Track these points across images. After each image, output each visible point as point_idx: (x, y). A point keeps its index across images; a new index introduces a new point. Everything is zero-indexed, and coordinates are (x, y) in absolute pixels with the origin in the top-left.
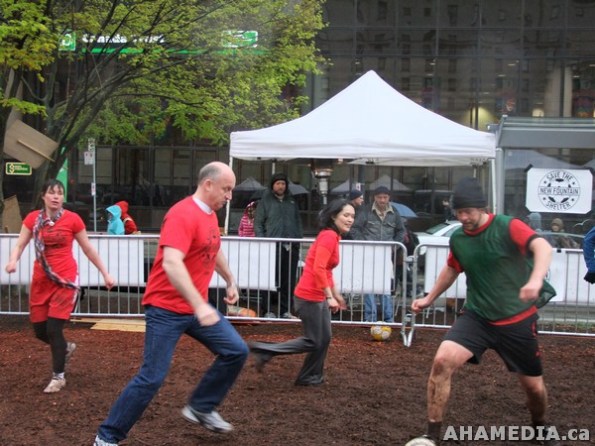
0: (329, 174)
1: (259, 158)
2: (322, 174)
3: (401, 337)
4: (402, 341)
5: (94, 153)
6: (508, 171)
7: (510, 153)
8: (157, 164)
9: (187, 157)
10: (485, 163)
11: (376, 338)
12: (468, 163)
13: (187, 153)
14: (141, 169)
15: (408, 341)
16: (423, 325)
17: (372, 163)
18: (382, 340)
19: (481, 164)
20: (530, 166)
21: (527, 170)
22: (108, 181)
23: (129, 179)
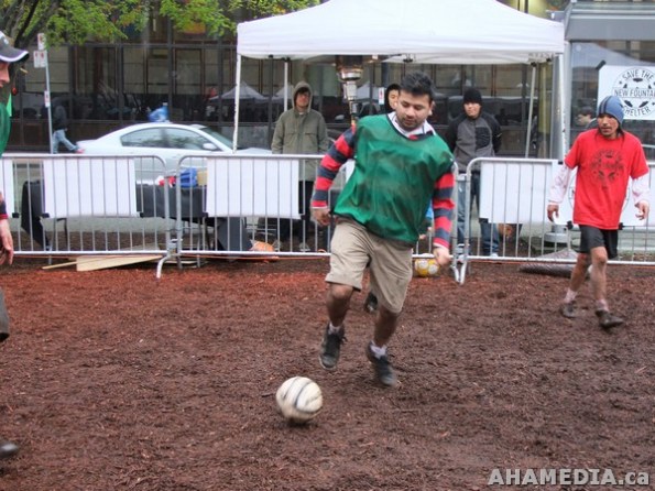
0: (358, 75)
1: (271, 56)
2: (350, 75)
3: (451, 271)
4: (453, 277)
5: (45, 53)
6: (575, 71)
7: (578, 47)
8: (126, 67)
9: (163, 57)
10: (548, 60)
11: (422, 273)
12: (525, 60)
13: (165, 52)
14: (105, 73)
15: (460, 276)
16: (478, 257)
17: (411, 61)
18: (429, 276)
19: (544, 60)
20: (603, 63)
21: (598, 68)
22: (66, 89)
23: (91, 87)
